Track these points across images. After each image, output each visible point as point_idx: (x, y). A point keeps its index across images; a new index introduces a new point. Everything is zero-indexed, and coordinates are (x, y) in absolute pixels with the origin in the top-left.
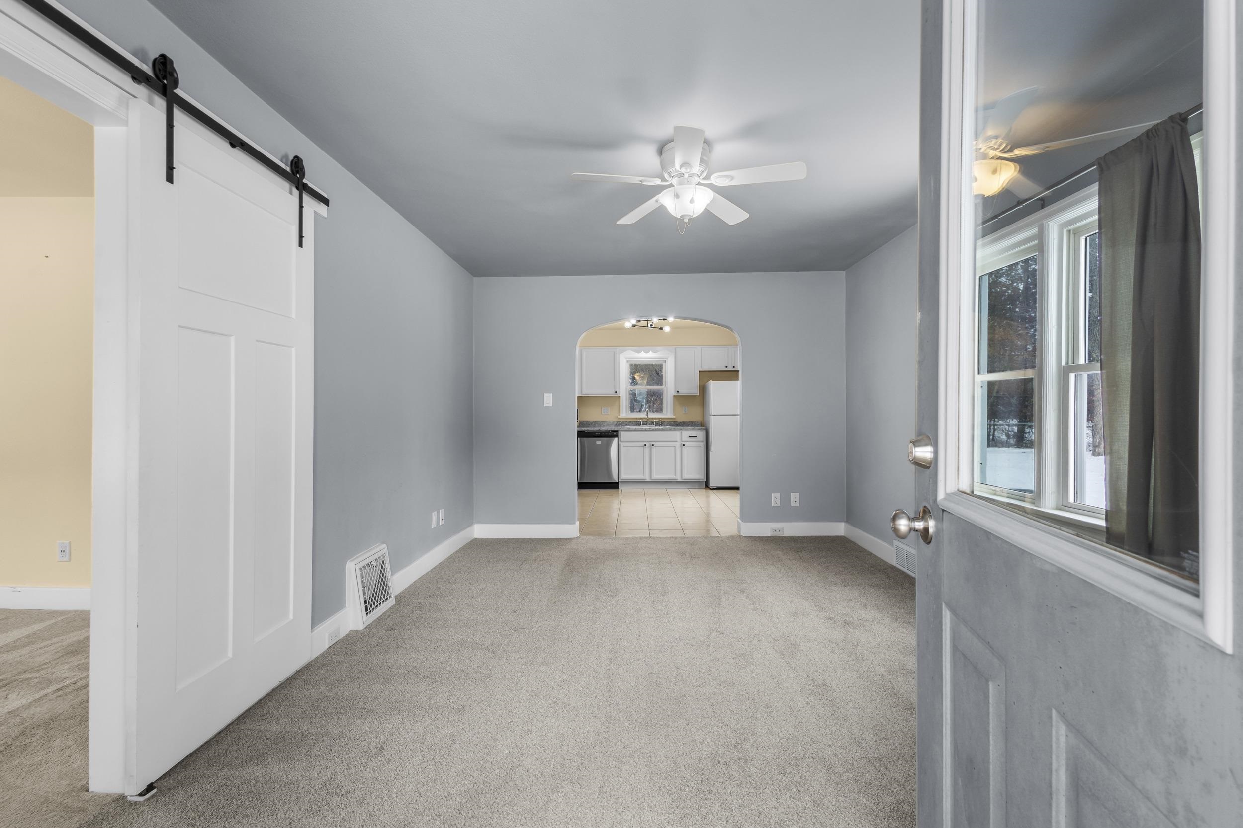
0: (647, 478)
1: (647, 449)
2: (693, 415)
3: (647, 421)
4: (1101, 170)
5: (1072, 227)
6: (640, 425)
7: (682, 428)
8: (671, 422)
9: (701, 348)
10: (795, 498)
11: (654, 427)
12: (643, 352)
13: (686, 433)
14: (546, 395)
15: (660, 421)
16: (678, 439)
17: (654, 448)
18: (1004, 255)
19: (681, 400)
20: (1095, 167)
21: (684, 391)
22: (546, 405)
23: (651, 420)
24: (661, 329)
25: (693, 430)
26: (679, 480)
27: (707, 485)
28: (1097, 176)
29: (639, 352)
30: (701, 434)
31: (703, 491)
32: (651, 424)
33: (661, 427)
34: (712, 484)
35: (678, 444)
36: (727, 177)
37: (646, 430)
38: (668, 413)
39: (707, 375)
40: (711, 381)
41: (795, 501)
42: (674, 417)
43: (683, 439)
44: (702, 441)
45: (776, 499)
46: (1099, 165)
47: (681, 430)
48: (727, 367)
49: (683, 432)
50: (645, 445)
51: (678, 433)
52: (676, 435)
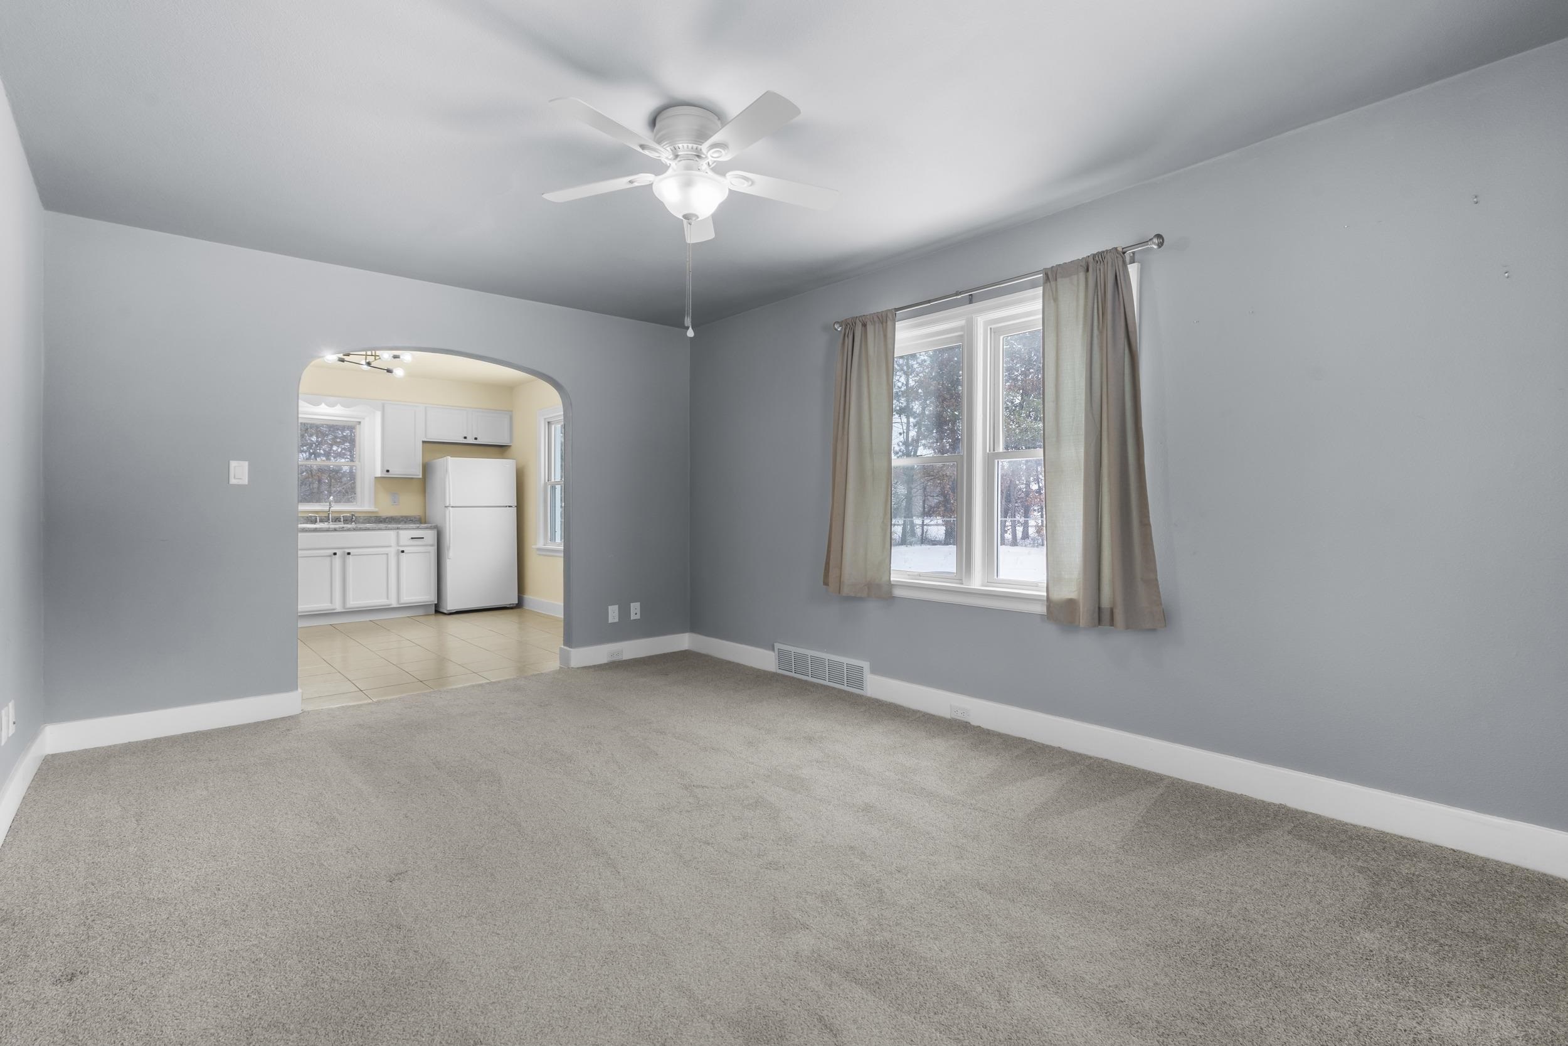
0: (337, 608)
1: (337, 561)
2: (409, 505)
3: (329, 517)
4: (1047, 278)
5: (993, 326)
6: (315, 522)
7: (399, 526)
8: (371, 517)
9: (426, 407)
10: (635, 610)
11: (341, 525)
12: (323, 405)
13: (406, 534)
14: (233, 464)
15: (353, 515)
16: (393, 542)
17: (350, 558)
18: (919, 342)
19: (389, 482)
20: (1042, 275)
21: (397, 471)
22: (233, 481)
23: (337, 515)
24: (389, 371)
25: (418, 528)
26: (395, 605)
27: (438, 610)
28: (1042, 281)
29: (317, 404)
30: (430, 536)
31: (434, 619)
32: (335, 521)
33: (353, 525)
34: (450, 605)
35: (392, 551)
36: (746, 179)
37: (328, 530)
38: (364, 504)
39: (435, 448)
40: (449, 457)
41: (636, 614)
42: (377, 510)
43: (401, 543)
44: (432, 545)
45: (613, 613)
46: (1047, 275)
47: (398, 529)
48: (465, 438)
49: (401, 532)
50: (335, 554)
51: (392, 534)
52: (388, 537)
